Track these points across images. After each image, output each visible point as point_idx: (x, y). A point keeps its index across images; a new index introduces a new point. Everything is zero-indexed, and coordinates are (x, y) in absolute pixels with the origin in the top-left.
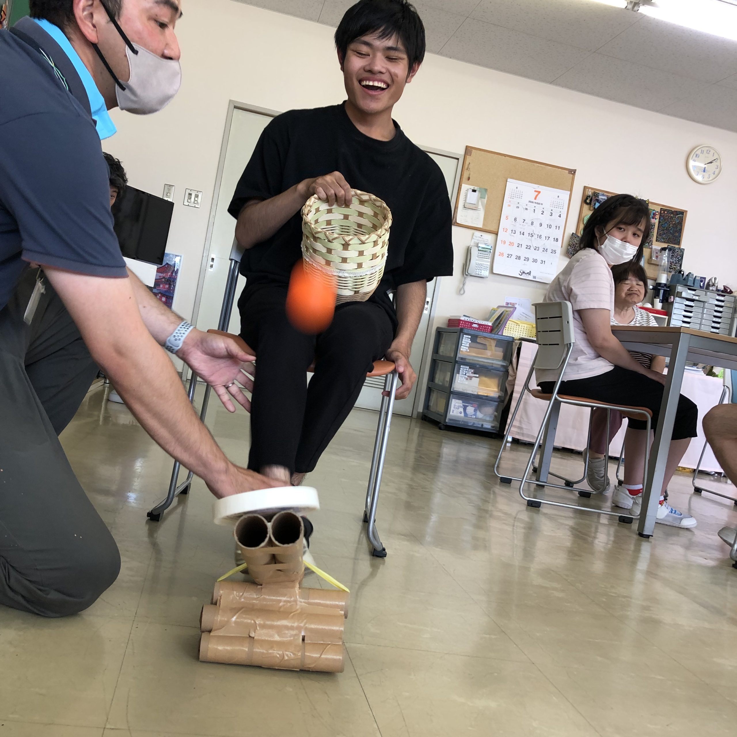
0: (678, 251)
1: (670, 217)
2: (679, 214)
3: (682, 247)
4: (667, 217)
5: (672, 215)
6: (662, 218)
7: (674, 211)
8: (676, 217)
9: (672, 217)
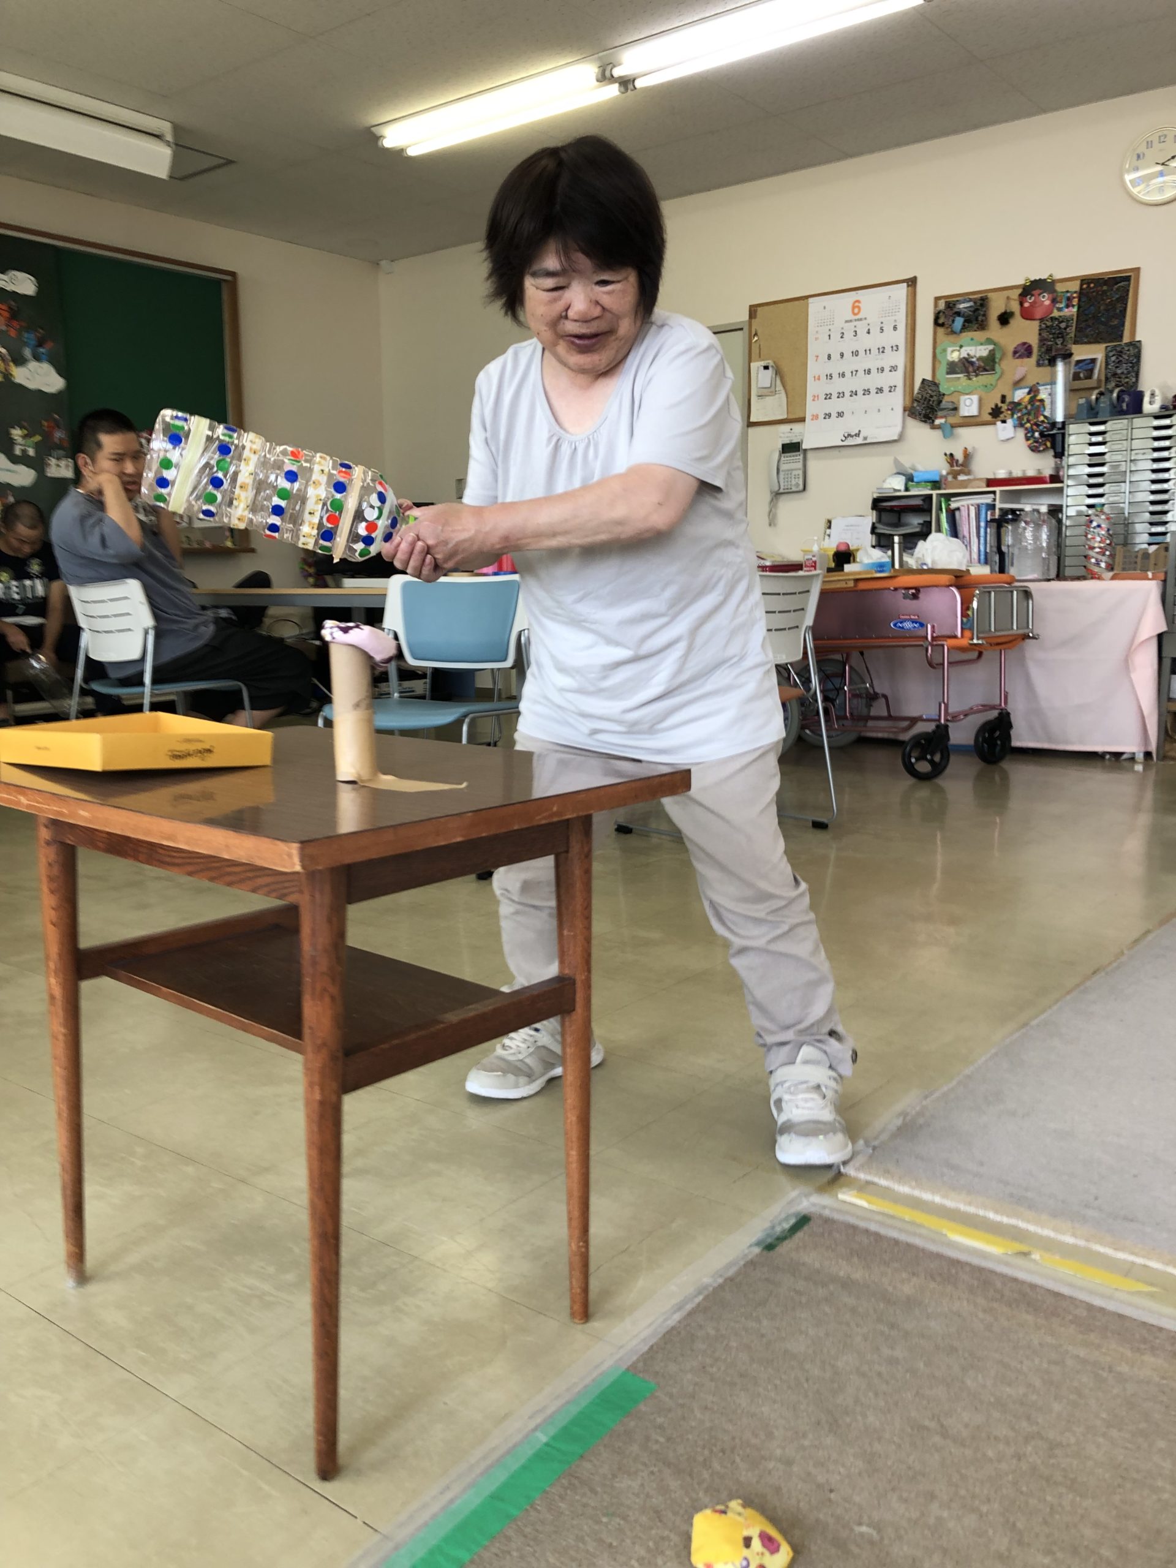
0: (1129, 350)
1: (1100, 293)
2: (1120, 282)
3: (1138, 338)
4: (1094, 294)
5: (1105, 288)
6: (1083, 301)
7: (1110, 278)
8: (1114, 289)
9: (1104, 292)
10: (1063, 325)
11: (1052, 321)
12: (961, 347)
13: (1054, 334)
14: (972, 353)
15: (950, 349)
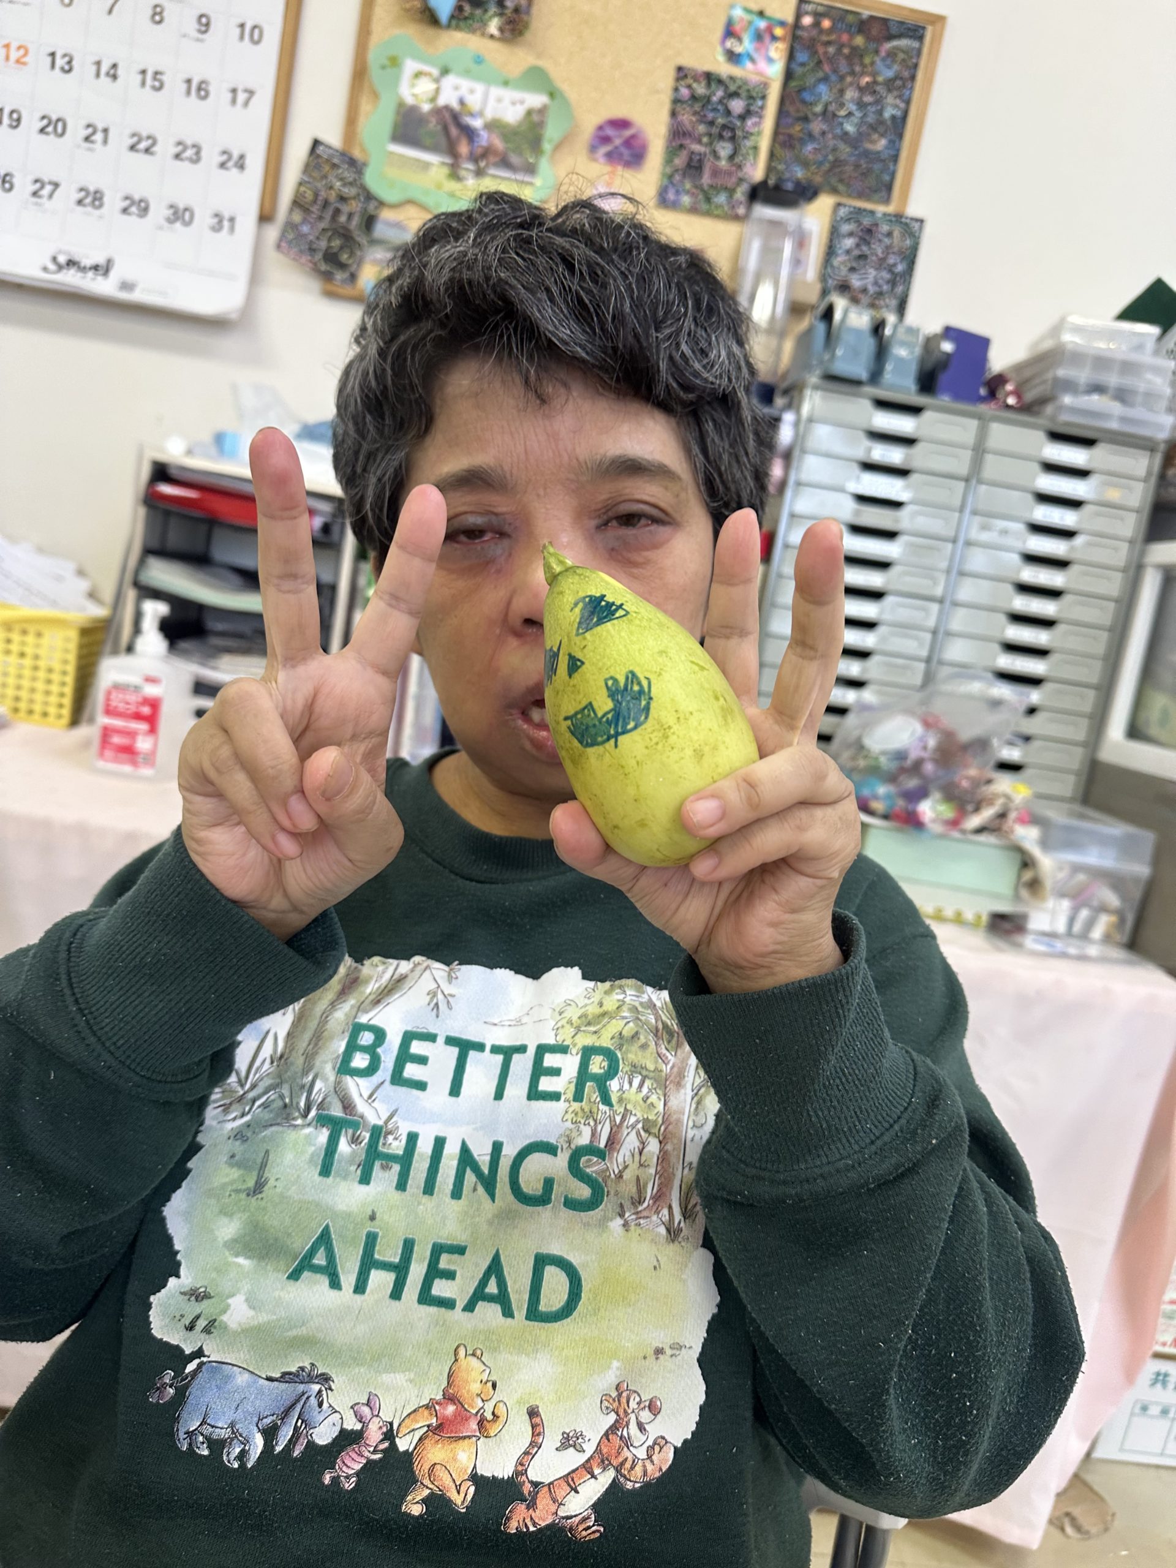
0: (889, 234)
1: (846, 51)
2: (899, 36)
3: (913, 210)
4: (831, 50)
5: (859, 40)
6: (802, 56)
7: (872, 18)
8: (883, 54)
9: (856, 54)
10: (737, 106)
11: (709, 85)
12: (445, 71)
13: (712, 123)
14: (474, 102)
15: (410, 66)
